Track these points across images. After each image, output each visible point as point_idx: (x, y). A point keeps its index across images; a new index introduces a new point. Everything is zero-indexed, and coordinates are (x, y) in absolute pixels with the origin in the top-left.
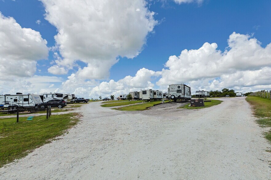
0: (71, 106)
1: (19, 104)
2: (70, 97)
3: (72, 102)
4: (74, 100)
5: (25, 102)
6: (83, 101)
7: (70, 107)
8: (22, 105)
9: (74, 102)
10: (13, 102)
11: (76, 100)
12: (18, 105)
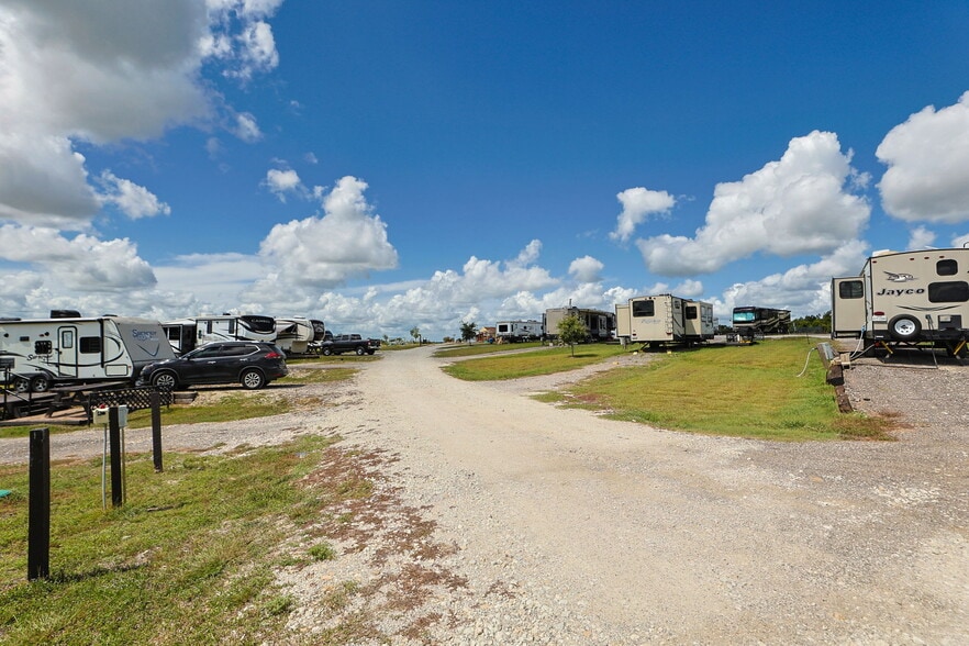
0: (308, 370)
1: (58, 365)
2: (305, 333)
3: (311, 354)
4: (319, 343)
5: (86, 358)
6: (355, 347)
7: (303, 375)
8: (71, 372)
9: (323, 353)
10: (31, 357)
11: (329, 342)
12: (54, 369)
